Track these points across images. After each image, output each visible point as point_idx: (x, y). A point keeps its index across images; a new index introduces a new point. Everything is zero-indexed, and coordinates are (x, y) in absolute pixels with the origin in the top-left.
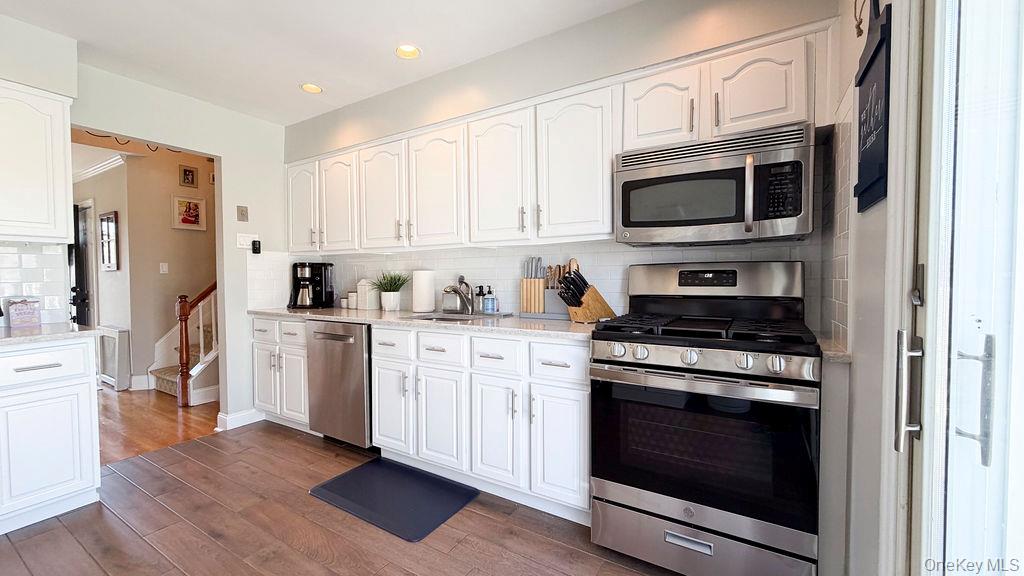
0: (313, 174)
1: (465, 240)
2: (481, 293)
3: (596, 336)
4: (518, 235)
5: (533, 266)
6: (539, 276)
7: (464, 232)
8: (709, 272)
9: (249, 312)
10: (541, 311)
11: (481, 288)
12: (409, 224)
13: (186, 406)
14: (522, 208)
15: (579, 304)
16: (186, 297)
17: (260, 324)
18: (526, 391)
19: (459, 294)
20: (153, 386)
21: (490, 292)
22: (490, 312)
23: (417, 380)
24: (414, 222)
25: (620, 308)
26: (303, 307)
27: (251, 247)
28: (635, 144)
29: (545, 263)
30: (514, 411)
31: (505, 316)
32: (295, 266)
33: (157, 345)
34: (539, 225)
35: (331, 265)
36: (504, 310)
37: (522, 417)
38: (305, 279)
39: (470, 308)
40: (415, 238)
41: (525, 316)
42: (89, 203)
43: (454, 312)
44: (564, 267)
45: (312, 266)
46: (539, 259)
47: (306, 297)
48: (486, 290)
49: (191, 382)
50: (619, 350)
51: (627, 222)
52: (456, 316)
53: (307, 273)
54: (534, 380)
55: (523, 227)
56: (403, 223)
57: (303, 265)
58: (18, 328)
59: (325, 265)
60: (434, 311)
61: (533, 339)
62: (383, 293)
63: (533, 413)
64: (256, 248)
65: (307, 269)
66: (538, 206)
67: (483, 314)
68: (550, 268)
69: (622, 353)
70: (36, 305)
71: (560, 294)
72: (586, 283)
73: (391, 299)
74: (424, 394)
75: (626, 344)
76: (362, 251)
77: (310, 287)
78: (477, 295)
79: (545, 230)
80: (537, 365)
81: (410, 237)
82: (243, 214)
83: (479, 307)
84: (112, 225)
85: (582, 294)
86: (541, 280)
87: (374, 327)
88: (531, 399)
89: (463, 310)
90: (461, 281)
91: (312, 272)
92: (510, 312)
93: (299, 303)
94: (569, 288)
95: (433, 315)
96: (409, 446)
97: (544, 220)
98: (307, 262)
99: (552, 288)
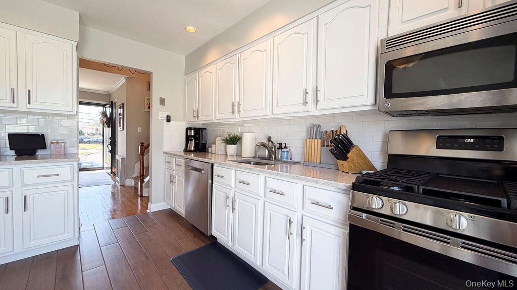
0: (196, 79)
1: (269, 113)
2: (280, 148)
3: (355, 187)
4: (302, 108)
5: (315, 131)
6: (318, 137)
7: (269, 108)
8: (470, 137)
9: (164, 152)
10: (318, 161)
11: (280, 144)
12: (239, 104)
13: (141, 196)
14: (306, 89)
15: (346, 159)
16: (143, 143)
17: (169, 159)
18: (300, 220)
19: (267, 148)
20: (133, 185)
21: (285, 147)
22: (285, 160)
23: (234, 201)
24: (241, 103)
25: (379, 163)
26: (190, 151)
27: (166, 119)
28: (397, 29)
29: (323, 129)
30: (290, 234)
31: (295, 163)
32: (187, 129)
33: (136, 165)
34: (317, 101)
35: (205, 129)
36: (295, 159)
37: (295, 239)
38: (192, 136)
39: (273, 156)
40: (242, 112)
41: (308, 165)
42: (116, 100)
43: (264, 159)
44: (336, 131)
45: (195, 129)
46: (319, 125)
47: (192, 145)
48: (283, 146)
49: (144, 184)
50: (376, 203)
51: (389, 94)
52: (265, 161)
53: (193, 133)
54: (306, 214)
55: (305, 103)
56: (236, 104)
57: (191, 129)
58: (55, 155)
59: (202, 129)
60: (254, 157)
61: (305, 183)
62: (227, 145)
63: (304, 238)
64: (168, 119)
65: (193, 131)
66: (317, 87)
67: (281, 161)
68: (326, 132)
69: (380, 206)
70: (63, 144)
71: (331, 151)
72: (351, 143)
73: (232, 148)
74: (238, 210)
75: (384, 198)
76: (216, 121)
77: (194, 141)
78: (278, 148)
79: (322, 104)
80: (308, 203)
81: (239, 112)
82: (162, 102)
83: (278, 156)
84: (122, 110)
85: (349, 152)
86: (319, 140)
87: (215, 165)
88: (302, 228)
89: (270, 158)
90: (269, 139)
91: (195, 133)
92: (299, 161)
93: (188, 149)
94: (337, 147)
95: (252, 160)
96: (229, 240)
97: (321, 97)
98: (193, 127)
99: (327, 146)
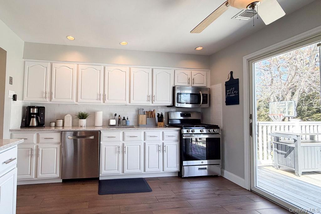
1: (128, 102)
5: (142, 111)
9: (10, 130)
10: (145, 124)
26: (33, 127)
27: (12, 97)
30: (159, 151)
38: (34, 114)
40: (107, 100)
45: (38, 108)
47: (34, 122)
54: (164, 141)
57: (34, 107)
64: (15, 98)
74: (127, 152)
82: (11, 81)
86: (145, 115)
87: (102, 132)
91: (38, 111)
96: (120, 171)
98: (36, 106)
99: (148, 117)
